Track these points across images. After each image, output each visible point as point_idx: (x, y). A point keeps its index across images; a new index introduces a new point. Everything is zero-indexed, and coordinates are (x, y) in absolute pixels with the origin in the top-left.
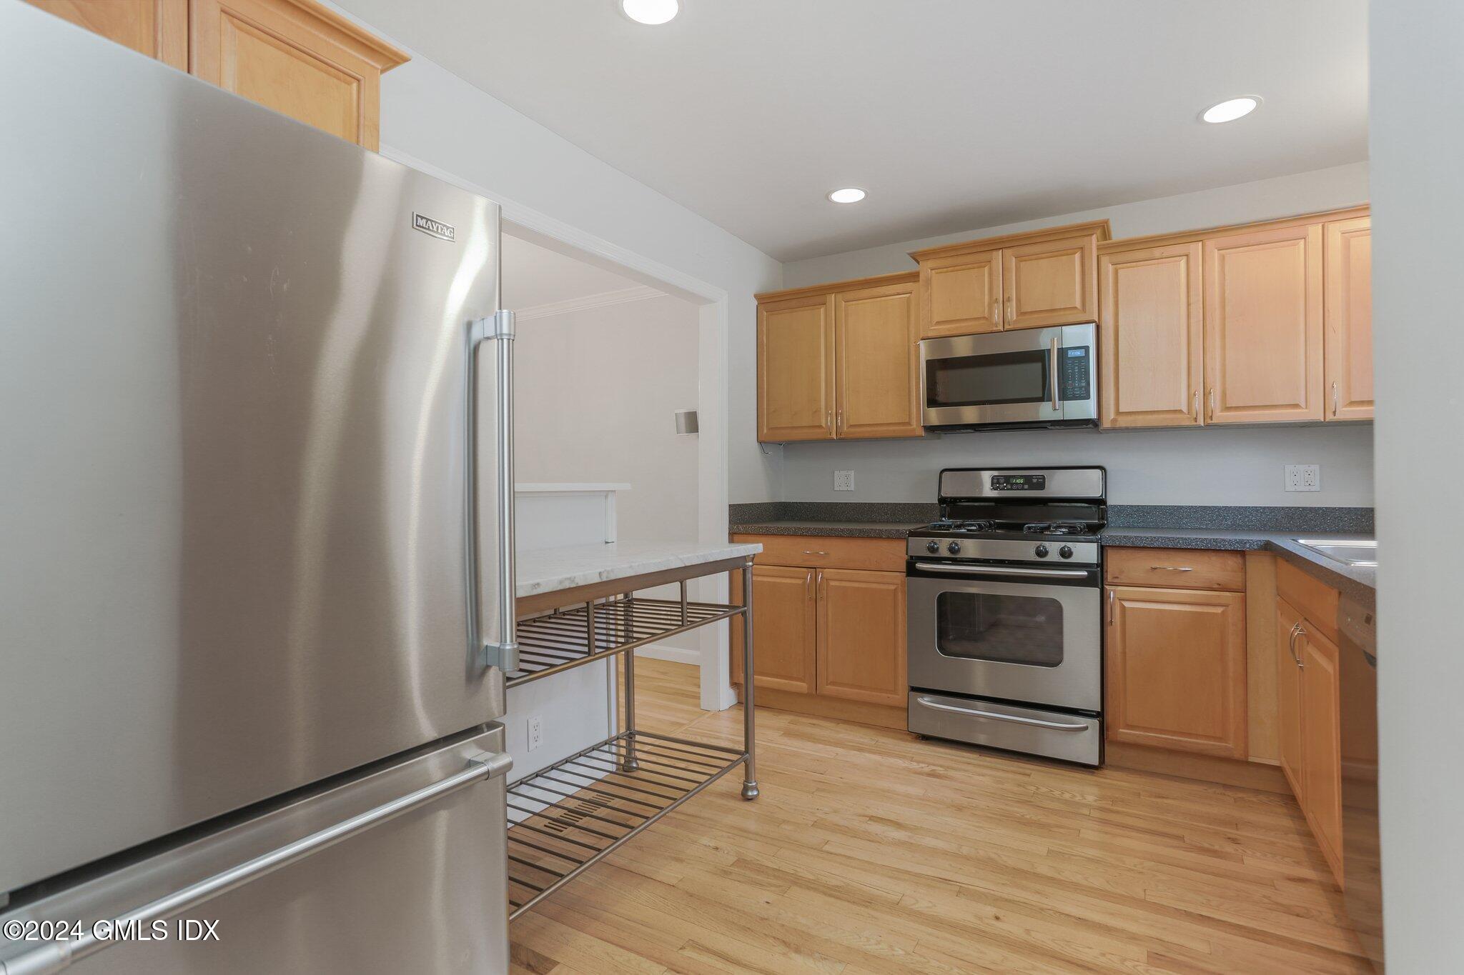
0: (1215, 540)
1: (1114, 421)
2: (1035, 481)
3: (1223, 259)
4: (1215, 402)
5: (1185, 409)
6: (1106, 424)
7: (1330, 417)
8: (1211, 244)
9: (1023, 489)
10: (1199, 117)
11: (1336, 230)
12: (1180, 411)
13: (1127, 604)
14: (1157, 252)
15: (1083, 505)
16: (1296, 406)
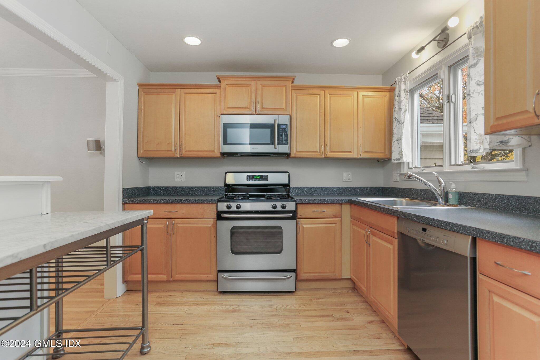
0: (334, 200)
1: (295, 154)
2: (264, 177)
3: (330, 98)
4: (328, 149)
5: (318, 151)
6: (292, 155)
7: (359, 156)
8: (327, 92)
9: (259, 180)
10: (332, 43)
11: (361, 94)
12: (317, 152)
13: (304, 226)
14: (310, 92)
15: (280, 187)
16: (350, 152)
